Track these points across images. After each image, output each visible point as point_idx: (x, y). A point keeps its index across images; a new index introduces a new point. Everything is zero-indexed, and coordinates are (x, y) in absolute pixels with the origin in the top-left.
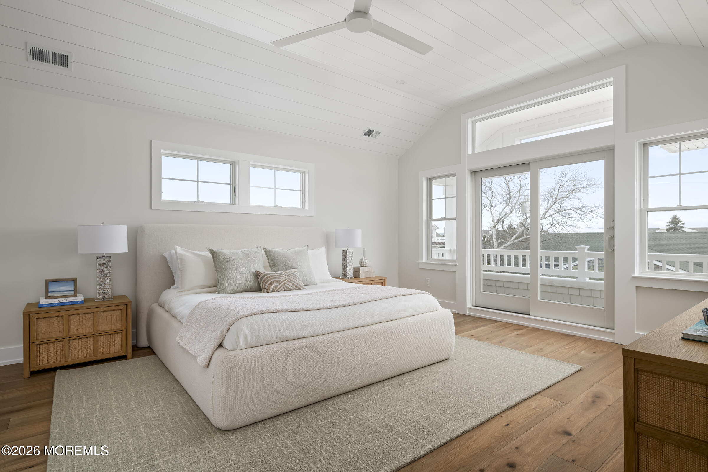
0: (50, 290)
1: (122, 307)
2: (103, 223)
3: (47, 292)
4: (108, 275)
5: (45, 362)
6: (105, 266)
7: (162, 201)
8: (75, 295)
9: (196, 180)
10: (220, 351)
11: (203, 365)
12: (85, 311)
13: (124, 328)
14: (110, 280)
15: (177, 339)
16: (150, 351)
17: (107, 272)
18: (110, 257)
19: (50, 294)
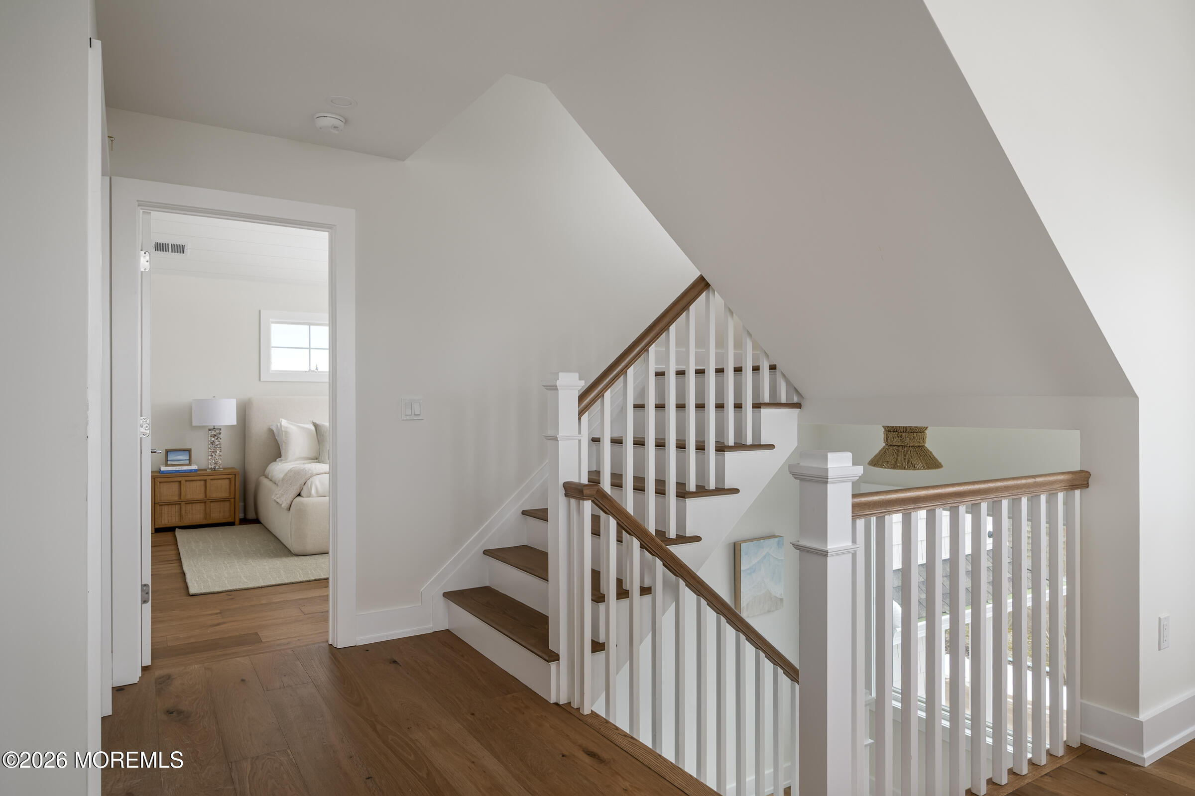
0: (169, 459)
1: (230, 476)
2: (214, 397)
3: (167, 460)
4: (219, 446)
5: (166, 522)
6: (216, 438)
7: (270, 372)
8: (190, 464)
9: (308, 347)
10: (299, 498)
11: (285, 508)
12: (198, 478)
13: (232, 496)
14: (220, 451)
15: (273, 497)
16: (257, 521)
17: (218, 443)
18: (221, 429)
19: (169, 463)
